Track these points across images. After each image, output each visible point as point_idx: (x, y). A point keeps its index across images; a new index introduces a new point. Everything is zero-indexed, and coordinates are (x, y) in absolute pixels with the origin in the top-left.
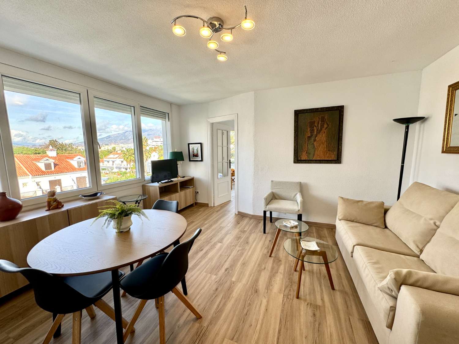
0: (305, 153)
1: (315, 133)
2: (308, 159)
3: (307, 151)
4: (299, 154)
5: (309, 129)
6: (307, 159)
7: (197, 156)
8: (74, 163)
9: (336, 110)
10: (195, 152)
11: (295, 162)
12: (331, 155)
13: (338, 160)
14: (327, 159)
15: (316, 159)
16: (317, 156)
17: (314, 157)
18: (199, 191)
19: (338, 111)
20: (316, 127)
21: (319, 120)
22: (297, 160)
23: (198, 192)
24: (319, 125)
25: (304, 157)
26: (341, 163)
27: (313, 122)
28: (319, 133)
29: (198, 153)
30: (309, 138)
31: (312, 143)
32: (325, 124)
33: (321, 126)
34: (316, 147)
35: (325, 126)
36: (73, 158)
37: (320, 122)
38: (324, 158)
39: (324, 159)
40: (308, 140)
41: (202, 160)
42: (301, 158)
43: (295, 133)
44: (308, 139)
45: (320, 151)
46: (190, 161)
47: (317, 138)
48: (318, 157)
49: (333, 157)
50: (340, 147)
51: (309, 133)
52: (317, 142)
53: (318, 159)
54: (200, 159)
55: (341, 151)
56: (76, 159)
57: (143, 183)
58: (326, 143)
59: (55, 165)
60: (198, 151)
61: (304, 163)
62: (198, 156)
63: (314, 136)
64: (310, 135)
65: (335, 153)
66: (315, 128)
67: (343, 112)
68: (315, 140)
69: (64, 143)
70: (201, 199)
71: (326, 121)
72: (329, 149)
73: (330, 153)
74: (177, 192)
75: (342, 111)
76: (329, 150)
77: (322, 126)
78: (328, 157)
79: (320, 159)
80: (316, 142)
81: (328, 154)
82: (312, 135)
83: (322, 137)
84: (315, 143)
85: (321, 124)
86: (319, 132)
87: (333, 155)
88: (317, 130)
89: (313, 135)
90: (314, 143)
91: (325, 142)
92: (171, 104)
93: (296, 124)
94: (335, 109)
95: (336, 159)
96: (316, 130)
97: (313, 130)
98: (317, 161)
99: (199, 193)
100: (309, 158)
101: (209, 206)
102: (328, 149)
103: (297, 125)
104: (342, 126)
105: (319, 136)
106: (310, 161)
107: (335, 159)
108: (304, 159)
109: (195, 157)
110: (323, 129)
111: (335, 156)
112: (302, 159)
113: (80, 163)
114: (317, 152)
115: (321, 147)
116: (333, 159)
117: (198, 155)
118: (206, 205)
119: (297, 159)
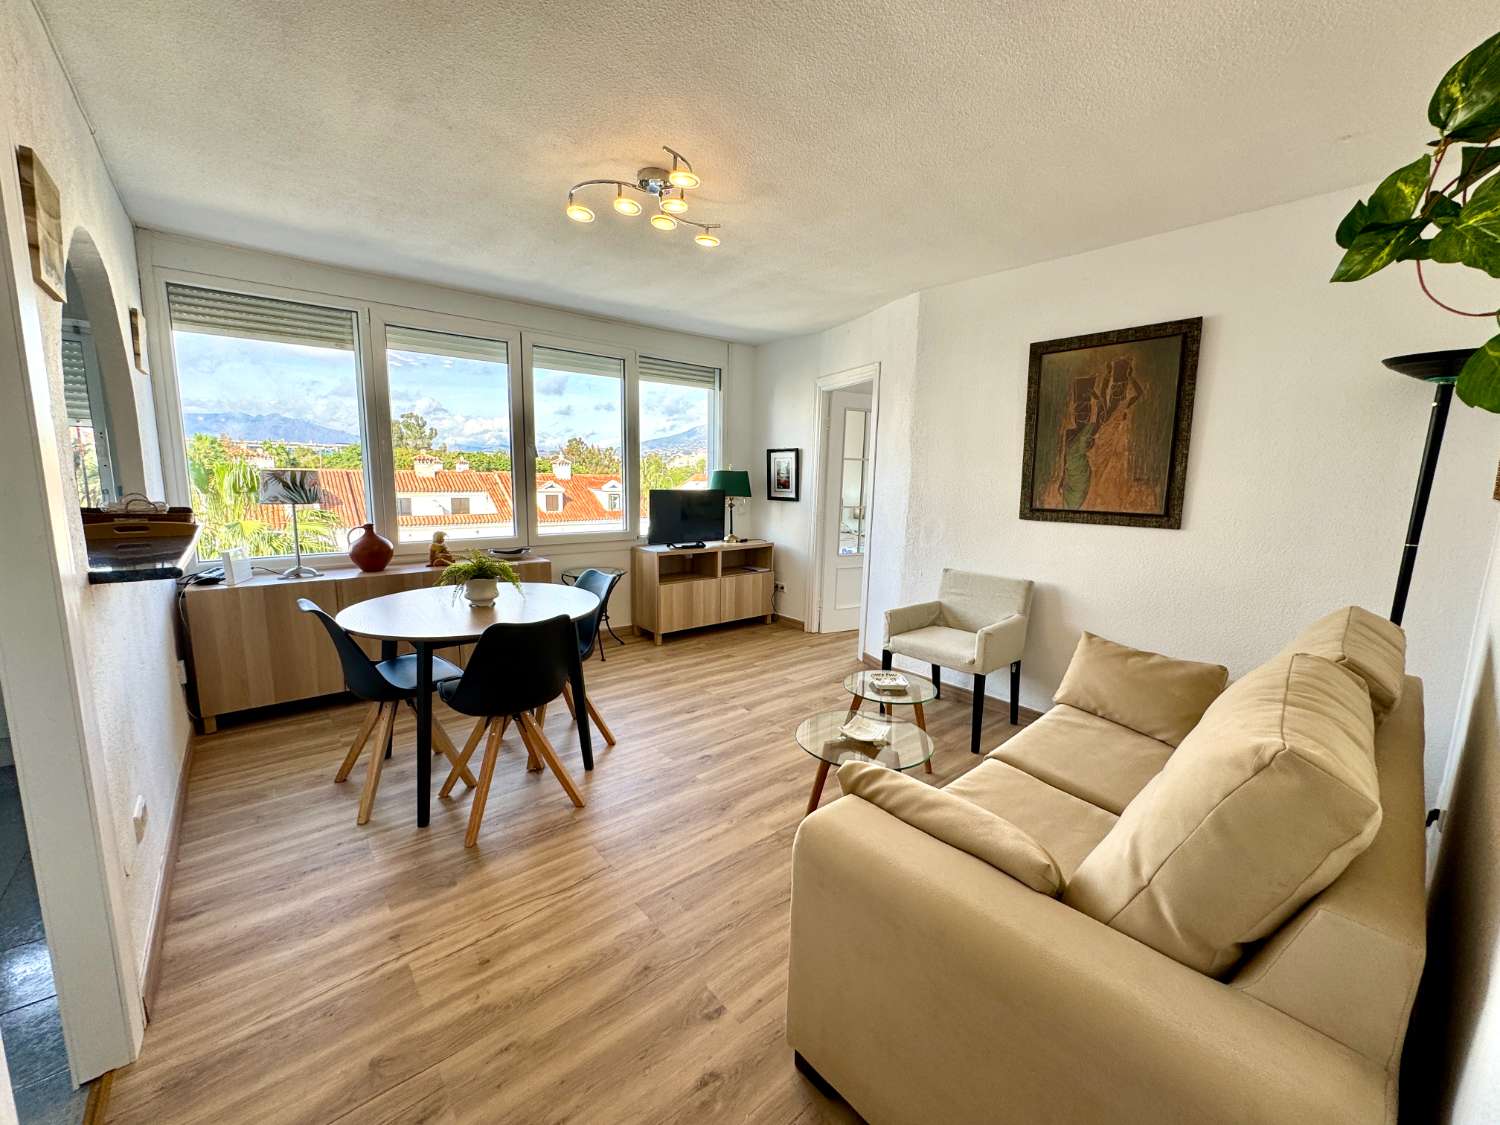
0: (1057, 486)
1: (1094, 419)
2: (1066, 508)
3: (1063, 479)
4: (1038, 488)
5: (1072, 406)
6: (1060, 507)
7: (785, 485)
8: (602, 497)
9: (1174, 335)
10: (783, 475)
11: (1023, 516)
12: (1144, 498)
13: (1168, 513)
14: (1130, 511)
15: (1090, 510)
16: (1096, 499)
17: (1087, 501)
18: (784, 584)
19: (1180, 338)
20: (1096, 397)
21: (1110, 372)
22: (1032, 509)
23: (782, 588)
24: (1109, 391)
25: (1052, 501)
26: (1179, 528)
27: (1088, 380)
28: (1107, 420)
29: (788, 477)
30: (1073, 435)
31: (1082, 452)
32: (1130, 386)
33: (1115, 394)
34: (1093, 469)
35: (1130, 393)
36: (603, 484)
37: (1112, 379)
38: (1120, 506)
39: (1117, 509)
40: (1069, 444)
41: (797, 499)
42: (1042, 503)
43: (1029, 418)
44: (1067, 438)
45: (1107, 479)
46: (770, 498)
47: (1097, 436)
48: (1099, 501)
49: (1152, 504)
50: (1178, 469)
51: (1073, 420)
52: (1098, 448)
53: (1096, 509)
54: (793, 496)
55: (1184, 484)
56: (606, 487)
57: (634, 544)
58: (1127, 453)
59: (566, 499)
60: (788, 473)
61: (1051, 520)
62: (788, 487)
63: (1088, 427)
64: (1074, 426)
65: (1160, 490)
66: (1093, 400)
67: (1197, 340)
68: (1090, 444)
69: (596, 447)
70: (787, 612)
71: (1133, 375)
72: (1138, 476)
73: (1140, 491)
74: (713, 575)
75: (1193, 336)
76: (1137, 480)
77: (1119, 394)
78: (1132, 504)
79: (1105, 510)
80: (1093, 450)
81: (1132, 495)
82: (1080, 428)
83: (1117, 434)
84: (1091, 454)
85: (1114, 387)
86: (1105, 414)
87: (1152, 498)
88: (1101, 409)
89: (1084, 425)
90: (1088, 454)
91: (1124, 450)
92: (729, 343)
93: (1032, 390)
94: (1170, 331)
95: (1162, 513)
96: (1095, 410)
97: (1088, 409)
98: (1095, 517)
99: (785, 590)
100: (1068, 504)
101: (806, 630)
102: (1135, 473)
103: (1038, 392)
104: (1193, 395)
105: (1106, 431)
106: (1071, 515)
107: (1157, 511)
108: (1053, 507)
109: (782, 489)
110: (1123, 404)
111: (1158, 499)
112: (1047, 507)
113: (615, 499)
114: (1097, 485)
115: (1113, 467)
116: (1150, 513)
117: (789, 482)
118: (797, 627)
119: (1031, 506)
